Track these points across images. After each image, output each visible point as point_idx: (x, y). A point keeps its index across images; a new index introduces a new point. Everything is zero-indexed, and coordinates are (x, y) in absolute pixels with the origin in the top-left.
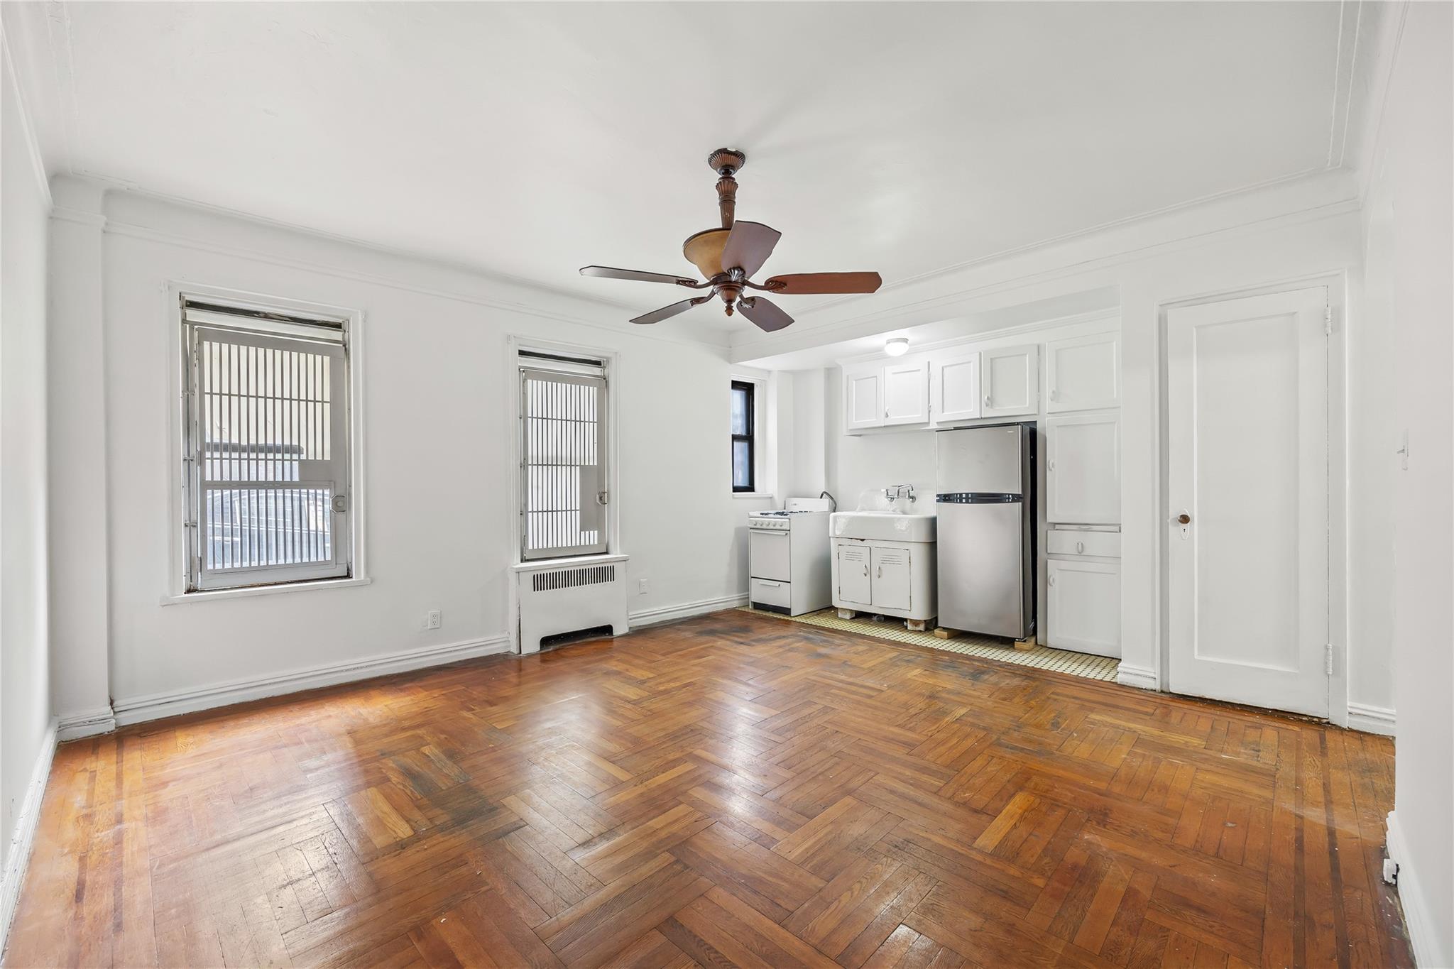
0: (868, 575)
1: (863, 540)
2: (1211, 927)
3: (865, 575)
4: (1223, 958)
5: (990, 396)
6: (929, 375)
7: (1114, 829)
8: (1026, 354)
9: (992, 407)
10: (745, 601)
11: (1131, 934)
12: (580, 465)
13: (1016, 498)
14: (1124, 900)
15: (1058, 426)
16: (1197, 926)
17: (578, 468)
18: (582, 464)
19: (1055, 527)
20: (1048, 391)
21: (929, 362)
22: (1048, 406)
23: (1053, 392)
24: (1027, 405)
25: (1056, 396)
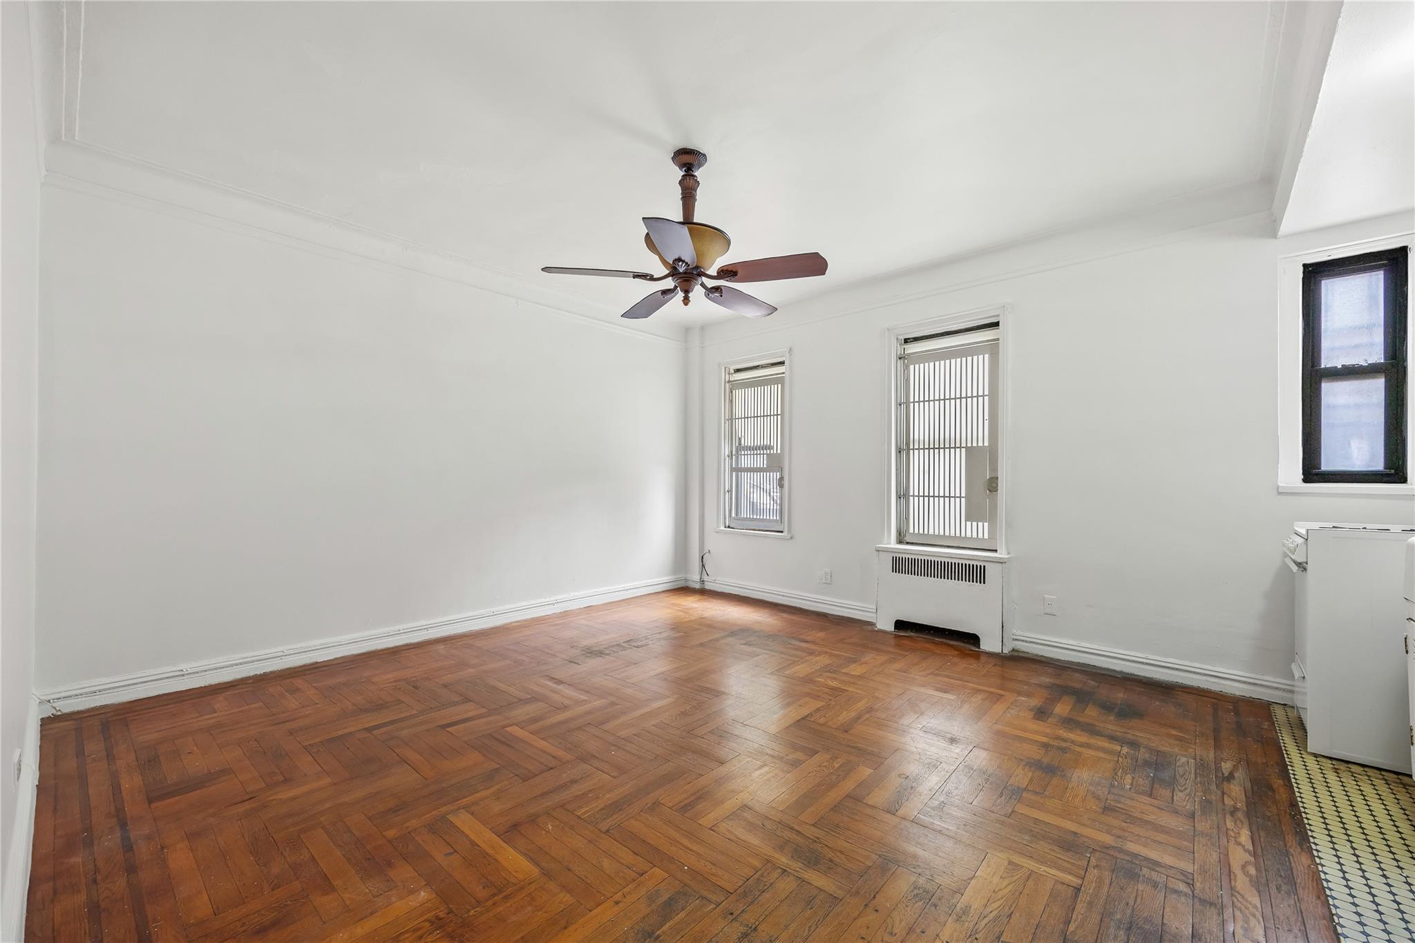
2: (244, 924)
4: (218, 909)
7: (420, 929)
11: (295, 863)
12: (966, 447)
14: (326, 878)
16: (254, 913)
17: (963, 450)
18: (969, 445)
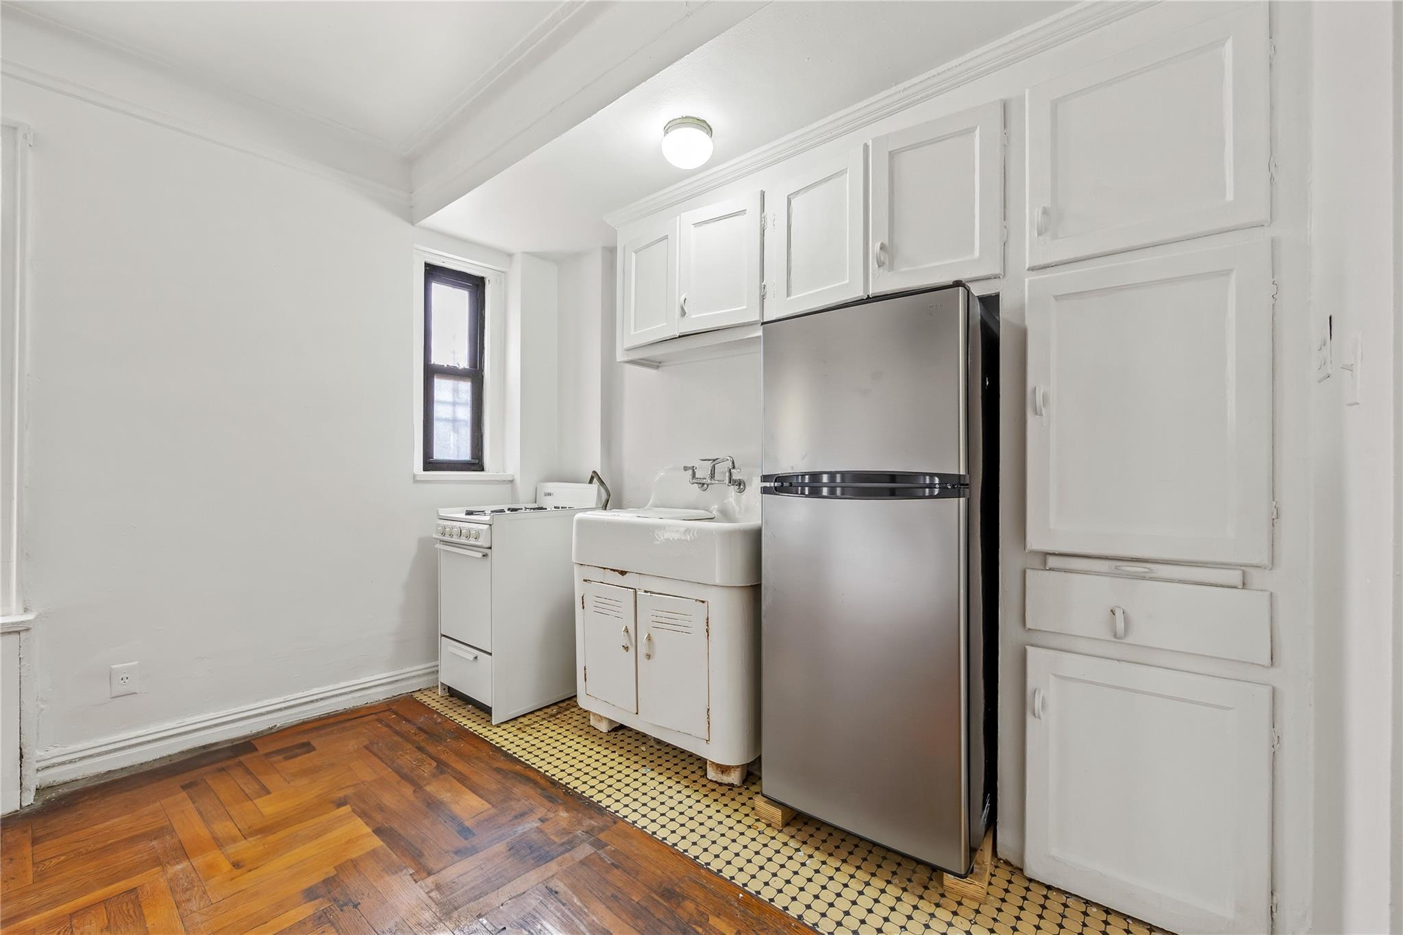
0: (632, 650)
1: (623, 573)
3: (626, 648)
5: (886, 242)
6: (763, 220)
8: (971, 130)
9: (891, 268)
10: (431, 677)
13: (951, 486)
15: (1057, 298)
19: (1045, 563)
20: (1029, 212)
21: (763, 194)
22: (1029, 250)
23: (1045, 212)
24: (977, 253)
25: (1050, 223)
